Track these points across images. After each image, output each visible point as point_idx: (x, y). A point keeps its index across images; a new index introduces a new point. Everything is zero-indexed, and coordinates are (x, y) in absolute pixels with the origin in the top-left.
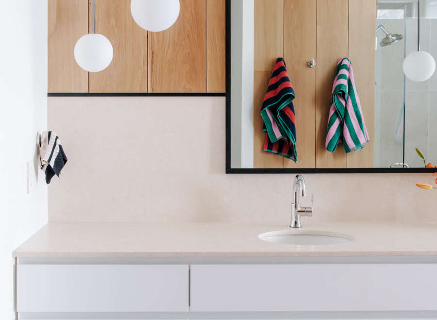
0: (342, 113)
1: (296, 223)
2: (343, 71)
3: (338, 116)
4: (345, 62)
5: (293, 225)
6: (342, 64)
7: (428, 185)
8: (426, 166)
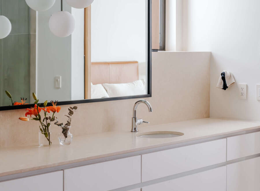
7: (26, 118)
8: (13, 104)
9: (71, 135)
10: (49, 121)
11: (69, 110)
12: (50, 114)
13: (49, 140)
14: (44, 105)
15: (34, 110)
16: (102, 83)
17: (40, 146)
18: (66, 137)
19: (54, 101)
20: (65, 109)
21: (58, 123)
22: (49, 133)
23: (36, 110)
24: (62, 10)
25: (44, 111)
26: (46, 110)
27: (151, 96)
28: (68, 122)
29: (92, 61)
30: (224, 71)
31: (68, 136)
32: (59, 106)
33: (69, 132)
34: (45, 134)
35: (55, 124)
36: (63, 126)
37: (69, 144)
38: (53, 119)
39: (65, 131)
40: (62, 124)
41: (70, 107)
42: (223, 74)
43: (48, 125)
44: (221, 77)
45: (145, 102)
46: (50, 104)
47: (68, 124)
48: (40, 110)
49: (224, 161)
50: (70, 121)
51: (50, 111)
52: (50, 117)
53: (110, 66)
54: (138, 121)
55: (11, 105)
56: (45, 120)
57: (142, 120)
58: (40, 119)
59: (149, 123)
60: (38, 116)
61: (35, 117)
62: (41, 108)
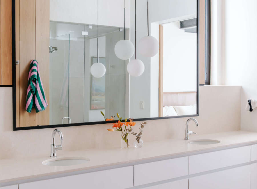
0: (34, 90)
1: (54, 154)
2: (34, 68)
3: (32, 92)
4: (35, 62)
5: (52, 156)
6: (33, 63)
7: (113, 129)
8: (105, 120)
9: (142, 141)
10: (128, 131)
11: (141, 124)
12: (128, 127)
13: (127, 144)
14: (125, 121)
15: (118, 124)
16: (173, 106)
17: (121, 148)
18: (139, 142)
19: (131, 119)
20: (138, 124)
21: (134, 133)
22: (128, 140)
23: (119, 125)
24: (136, 59)
25: (125, 125)
26: (125, 124)
27: (199, 116)
28: (140, 132)
29: (164, 91)
30: (250, 99)
31: (140, 142)
32: (134, 122)
33: (141, 139)
34: (125, 140)
35: (132, 133)
36: (137, 135)
37: (141, 147)
38: (130, 131)
39: (138, 139)
40: (137, 134)
41: (142, 123)
42: (250, 101)
43: (127, 134)
44: (248, 103)
45: (194, 120)
46: (128, 121)
47: (140, 134)
48: (122, 124)
49: (249, 161)
50: (142, 132)
51: (128, 125)
52: (128, 129)
53: (178, 94)
54: (189, 132)
55: (104, 120)
56: (125, 131)
57: (192, 132)
58: (122, 130)
59: (197, 134)
60: (120, 129)
61: (119, 129)
62: (123, 123)
